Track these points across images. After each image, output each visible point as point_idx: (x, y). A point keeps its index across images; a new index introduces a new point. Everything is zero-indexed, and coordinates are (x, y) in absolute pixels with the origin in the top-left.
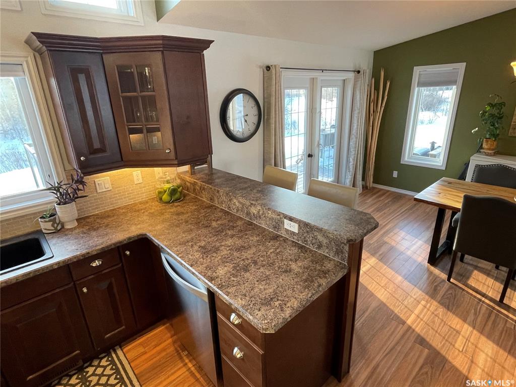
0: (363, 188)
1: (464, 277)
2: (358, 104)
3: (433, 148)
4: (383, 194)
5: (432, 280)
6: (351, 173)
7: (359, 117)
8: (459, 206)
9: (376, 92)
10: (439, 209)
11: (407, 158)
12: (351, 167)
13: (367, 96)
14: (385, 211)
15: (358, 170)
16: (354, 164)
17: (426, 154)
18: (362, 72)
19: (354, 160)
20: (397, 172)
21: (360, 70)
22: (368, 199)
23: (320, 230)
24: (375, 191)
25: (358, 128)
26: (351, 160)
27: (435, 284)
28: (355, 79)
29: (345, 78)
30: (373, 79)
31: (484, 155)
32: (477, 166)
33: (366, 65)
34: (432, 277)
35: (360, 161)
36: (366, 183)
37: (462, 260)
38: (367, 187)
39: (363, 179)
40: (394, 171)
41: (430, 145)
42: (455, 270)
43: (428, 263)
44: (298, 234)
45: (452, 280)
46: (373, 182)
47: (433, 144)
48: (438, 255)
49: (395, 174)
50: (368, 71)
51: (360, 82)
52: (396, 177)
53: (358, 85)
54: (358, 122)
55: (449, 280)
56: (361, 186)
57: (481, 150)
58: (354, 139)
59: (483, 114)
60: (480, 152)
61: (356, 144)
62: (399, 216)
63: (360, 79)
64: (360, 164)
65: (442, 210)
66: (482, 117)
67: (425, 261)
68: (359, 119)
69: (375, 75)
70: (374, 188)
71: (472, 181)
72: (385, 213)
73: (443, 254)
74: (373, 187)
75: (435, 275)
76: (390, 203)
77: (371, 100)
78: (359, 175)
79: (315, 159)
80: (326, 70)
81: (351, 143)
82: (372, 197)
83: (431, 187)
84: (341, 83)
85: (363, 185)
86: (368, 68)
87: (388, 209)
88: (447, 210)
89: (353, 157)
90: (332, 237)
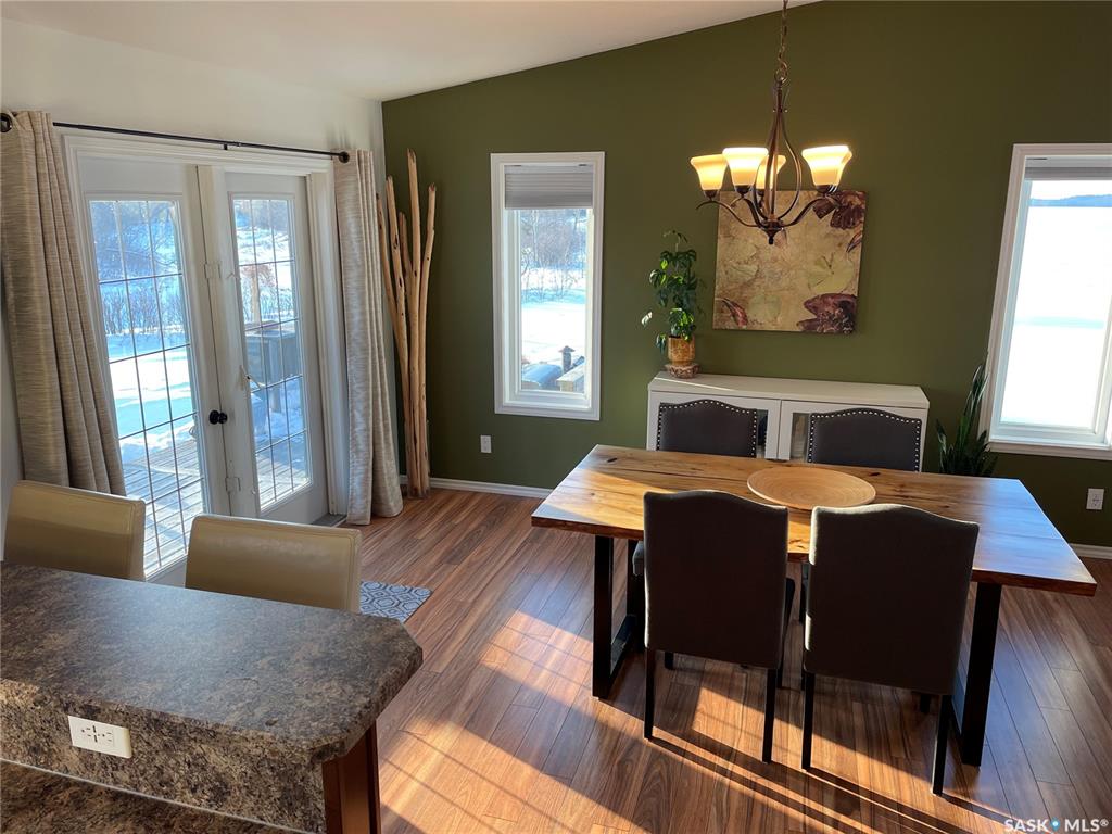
0: (404, 495)
1: (681, 715)
2: (357, 251)
3: (568, 366)
4: (463, 506)
5: (608, 745)
6: (361, 455)
7: (363, 287)
8: (638, 523)
9: (402, 216)
10: (597, 538)
11: (511, 396)
12: (360, 439)
13: (380, 227)
14: (472, 556)
15: (383, 446)
16: (367, 430)
17: (551, 380)
18: (353, 158)
19: (365, 416)
20: (489, 438)
21: (348, 152)
22: (421, 528)
23: (211, 734)
24: (441, 498)
25: (364, 321)
26: (358, 417)
27: (619, 759)
28: (336, 178)
29: (303, 173)
30: (391, 182)
31: (671, 377)
32: (664, 407)
33: (363, 137)
34: (607, 738)
35: (385, 419)
36: (411, 478)
37: (669, 665)
38: (416, 489)
39: (403, 469)
40: (482, 437)
41: (561, 356)
42: (659, 697)
43: (594, 695)
44: (131, 760)
45: (656, 732)
46: (431, 475)
47: (567, 352)
48: (613, 664)
49: (486, 444)
50: (370, 156)
51: (352, 186)
52: (489, 451)
53: (349, 197)
54: (363, 304)
55: (648, 733)
56: (398, 491)
57: (667, 366)
58: (359, 355)
59: (657, 279)
60: (666, 370)
61: (366, 367)
62: (509, 566)
63: (351, 179)
64: (385, 426)
65: (604, 539)
66: (655, 286)
67: (586, 691)
68: (364, 293)
69: (394, 168)
70: (435, 491)
71: (658, 448)
72: (470, 565)
73: (626, 656)
74: (432, 488)
75: (613, 729)
76: (483, 529)
77: (393, 241)
78: (389, 458)
79: (237, 425)
80: (237, 144)
81: (351, 367)
82: (432, 518)
83: (571, 479)
84: (294, 188)
85: (402, 487)
86: (372, 149)
87: (479, 548)
88: (616, 540)
89: (361, 407)
90: (259, 751)
